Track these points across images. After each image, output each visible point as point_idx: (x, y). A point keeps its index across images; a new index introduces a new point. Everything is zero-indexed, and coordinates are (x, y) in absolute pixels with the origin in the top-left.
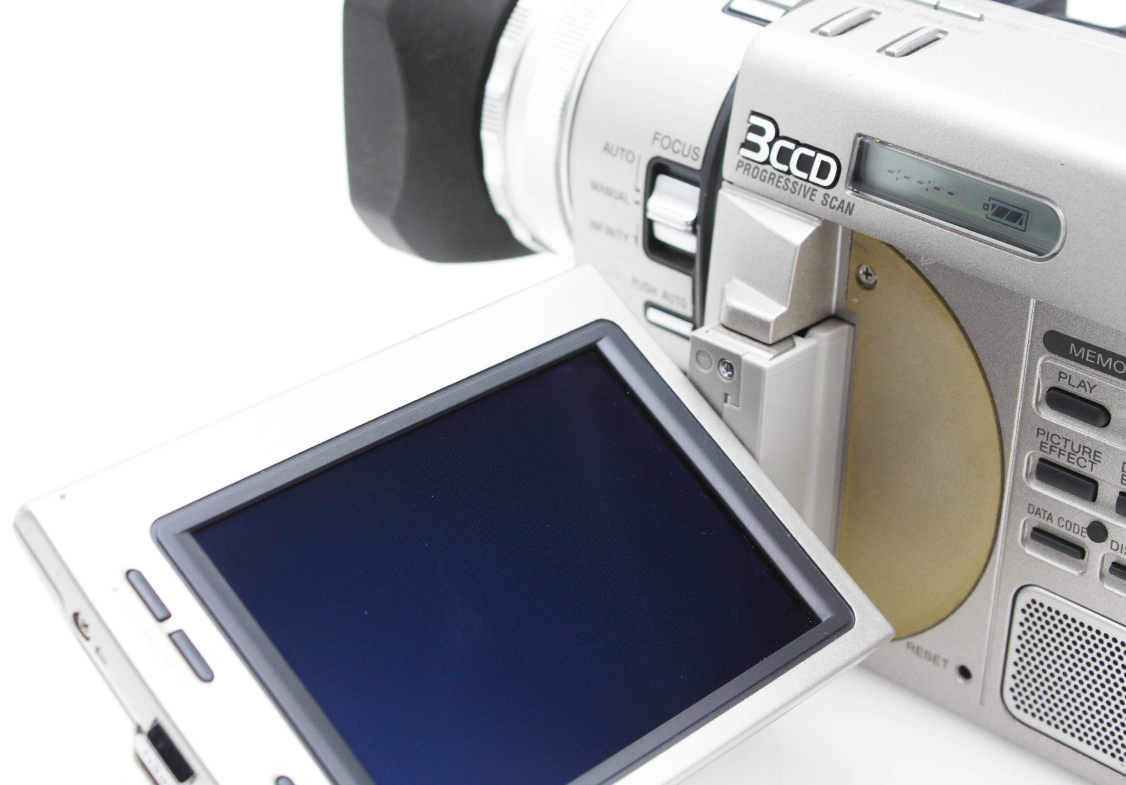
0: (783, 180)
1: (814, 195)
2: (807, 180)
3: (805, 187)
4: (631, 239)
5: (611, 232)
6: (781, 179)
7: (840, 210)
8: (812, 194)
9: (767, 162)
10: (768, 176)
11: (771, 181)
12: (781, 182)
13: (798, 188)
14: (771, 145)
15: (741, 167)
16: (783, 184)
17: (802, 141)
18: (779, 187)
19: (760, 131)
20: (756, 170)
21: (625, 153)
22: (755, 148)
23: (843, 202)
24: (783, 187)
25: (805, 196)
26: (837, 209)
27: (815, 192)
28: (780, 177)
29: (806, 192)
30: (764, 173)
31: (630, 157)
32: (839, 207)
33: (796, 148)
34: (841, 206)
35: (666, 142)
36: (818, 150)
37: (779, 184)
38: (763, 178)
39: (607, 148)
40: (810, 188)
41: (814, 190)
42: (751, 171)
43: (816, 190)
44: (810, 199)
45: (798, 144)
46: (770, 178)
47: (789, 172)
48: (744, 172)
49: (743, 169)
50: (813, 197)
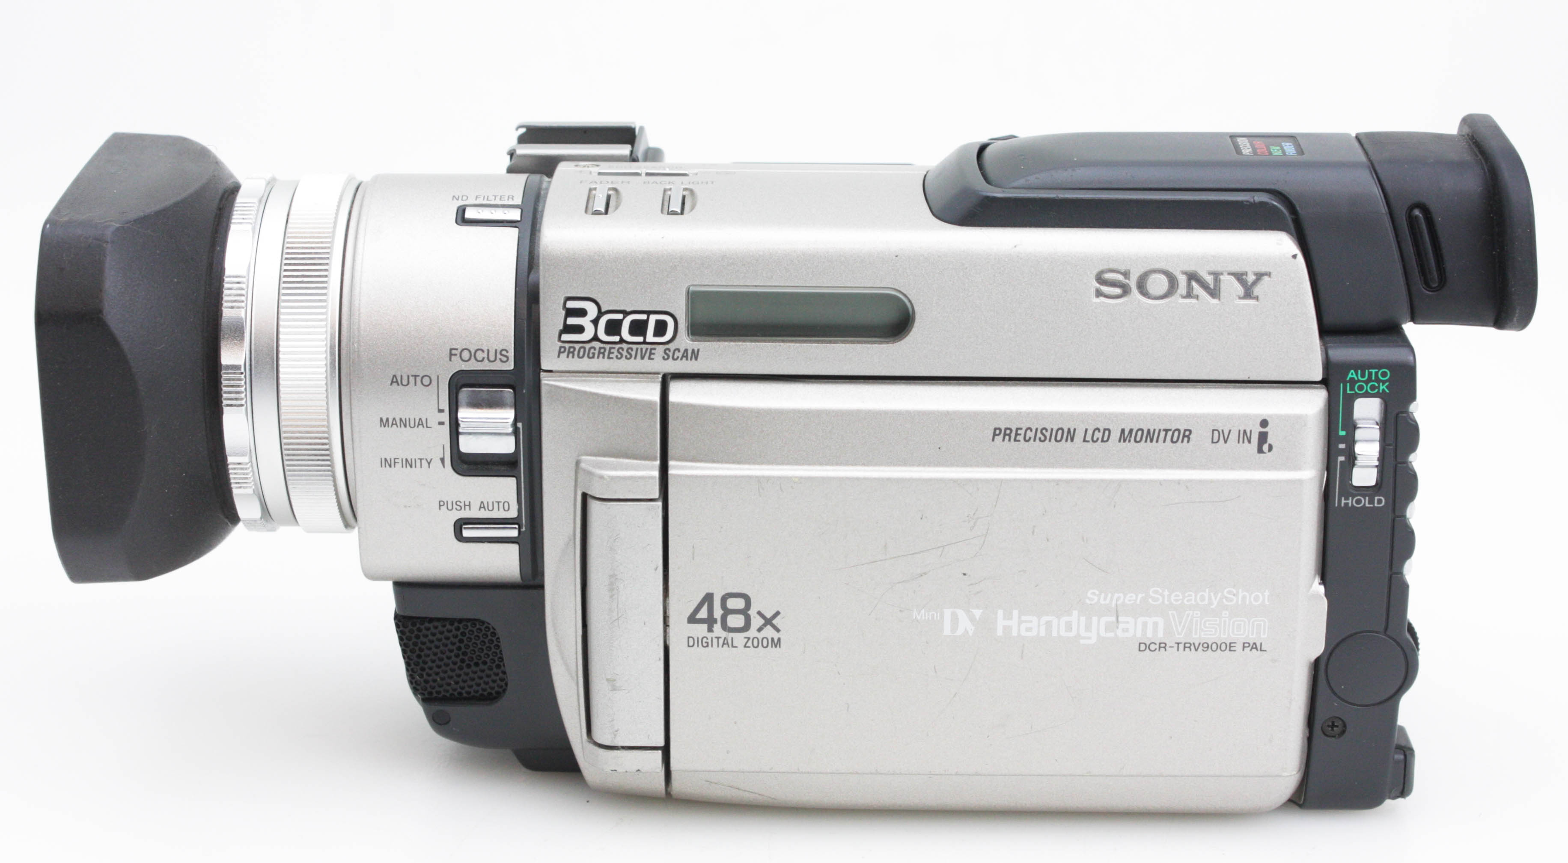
0: (615, 351)
1: (654, 354)
2: (644, 342)
3: (642, 349)
4: (437, 463)
5: (409, 463)
6: (612, 350)
7: (684, 359)
8: (651, 354)
9: (596, 338)
10: (597, 352)
11: (601, 356)
12: (613, 353)
13: (633, 353)
14: (595, 322)
15: (564, 352)
16: (616, 353)
17: (628, 310)
18: (612, 358)
19: (582, 313)
20: (582, 350)
21: (418, 379)
22: (580, 329)
23: (686, 350)
24: (617, 357)
25: (642, 358)
26: (681, 359)
27: (653, 351)
28: (610, 348)
29: (643, 355)
30: (592, 351)
31: (426, 381)
32: (683, 356)
33: (624, 318)
34: (685, 355)
35: (466, 355)
36: (649, 313)
37: (611, 356)
38: (591, 355)
39: (394, 381)
40: (647, 349)
41: (651, 349)
42: (576, 353)
43: (655, 349)
44: (650, 358)
45: (626, 313)
46: (599, 353)
47: (622, 341)
48: (568, 357)
49: (566, 353)
50: (652, 356)
